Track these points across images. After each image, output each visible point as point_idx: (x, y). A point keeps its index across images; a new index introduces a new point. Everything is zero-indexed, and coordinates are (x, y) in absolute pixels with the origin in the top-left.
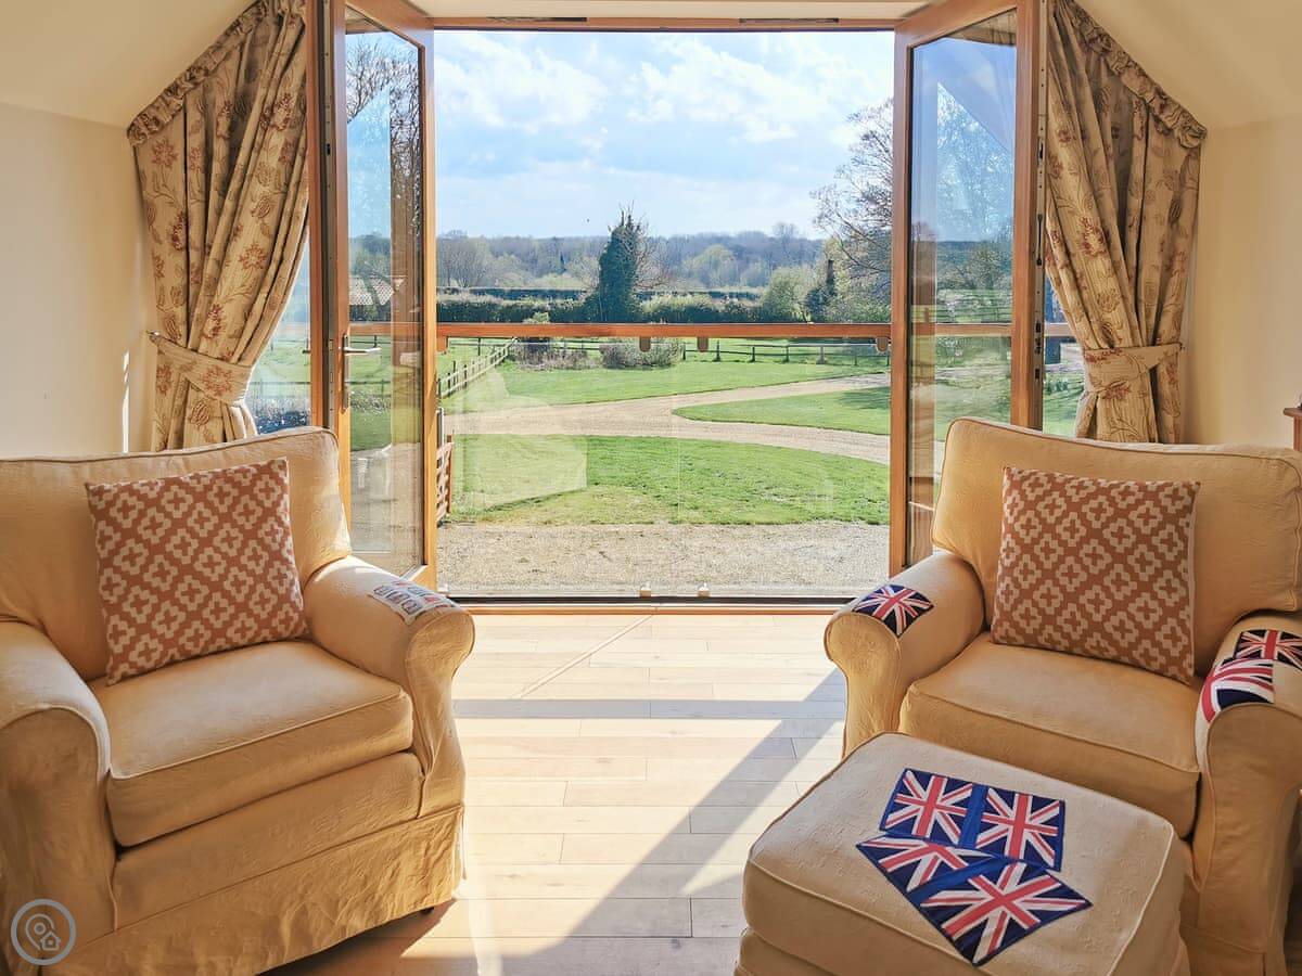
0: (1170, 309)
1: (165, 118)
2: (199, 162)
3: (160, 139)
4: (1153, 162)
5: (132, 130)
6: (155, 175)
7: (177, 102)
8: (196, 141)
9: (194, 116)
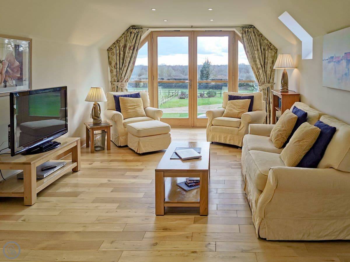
0: (272, 78)
1: (113, 48)
2: (118, 55)
3: (112, 51)
4: (269, 54)
5: (108, 50)
6: (111, 57)
7: (115, 46)
8: (118, 52)
9: (117, 48)
